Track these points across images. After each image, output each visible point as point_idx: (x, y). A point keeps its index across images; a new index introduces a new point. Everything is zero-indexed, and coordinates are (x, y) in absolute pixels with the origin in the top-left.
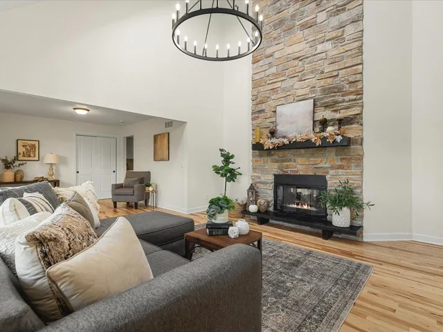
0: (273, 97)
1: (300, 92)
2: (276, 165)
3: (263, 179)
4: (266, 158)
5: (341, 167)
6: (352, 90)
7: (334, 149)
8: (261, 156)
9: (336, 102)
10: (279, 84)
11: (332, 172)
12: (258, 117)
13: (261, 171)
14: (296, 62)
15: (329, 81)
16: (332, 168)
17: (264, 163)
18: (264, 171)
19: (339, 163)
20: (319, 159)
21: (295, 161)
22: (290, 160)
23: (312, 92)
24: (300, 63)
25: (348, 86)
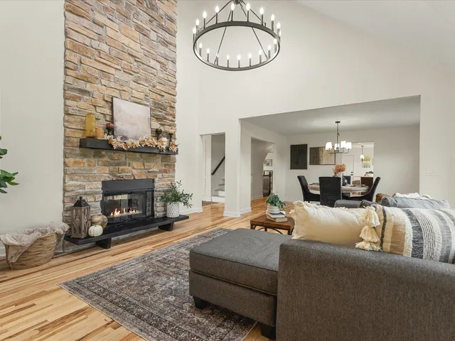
0: (104, 82)
1: (136, 94)
2: (107, 169)
3: (87, 189)
4: (92, 160)
5: (165, 171)
6: (171, 112)
7: (160, 156)
8: (84, 156)
9: (165, 118)
10: (112, 71)
11: (159, 175)
12: (80, 98)
13: (85, 177)
14: (132, 60)
15: (159, 97)
16: (160, 172)
17: (89, 165)
18: (90, 178)
19: (164, 168)
20: (152, 164)
21: (129, 166)
22: (125, 164)
23: (147, 100)
24: (135, 63)
25: (169, 108)
